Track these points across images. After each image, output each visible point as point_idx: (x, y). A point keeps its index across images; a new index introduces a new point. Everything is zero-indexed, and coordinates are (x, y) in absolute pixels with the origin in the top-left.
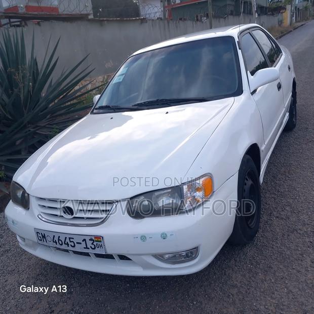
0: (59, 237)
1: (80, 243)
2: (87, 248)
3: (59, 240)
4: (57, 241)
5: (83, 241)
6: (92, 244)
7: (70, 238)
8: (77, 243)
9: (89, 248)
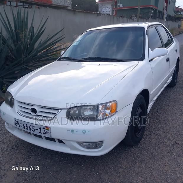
0: (27, 125)
1: (38, 130)
2: (41, 133)
3: (26, 126)
4: (25, 127)
5: (39, 129)
6: (44, 131)
7: (32, 126)
8: (36, 129)
9: (42, 133)
